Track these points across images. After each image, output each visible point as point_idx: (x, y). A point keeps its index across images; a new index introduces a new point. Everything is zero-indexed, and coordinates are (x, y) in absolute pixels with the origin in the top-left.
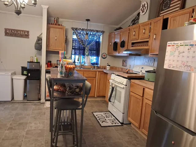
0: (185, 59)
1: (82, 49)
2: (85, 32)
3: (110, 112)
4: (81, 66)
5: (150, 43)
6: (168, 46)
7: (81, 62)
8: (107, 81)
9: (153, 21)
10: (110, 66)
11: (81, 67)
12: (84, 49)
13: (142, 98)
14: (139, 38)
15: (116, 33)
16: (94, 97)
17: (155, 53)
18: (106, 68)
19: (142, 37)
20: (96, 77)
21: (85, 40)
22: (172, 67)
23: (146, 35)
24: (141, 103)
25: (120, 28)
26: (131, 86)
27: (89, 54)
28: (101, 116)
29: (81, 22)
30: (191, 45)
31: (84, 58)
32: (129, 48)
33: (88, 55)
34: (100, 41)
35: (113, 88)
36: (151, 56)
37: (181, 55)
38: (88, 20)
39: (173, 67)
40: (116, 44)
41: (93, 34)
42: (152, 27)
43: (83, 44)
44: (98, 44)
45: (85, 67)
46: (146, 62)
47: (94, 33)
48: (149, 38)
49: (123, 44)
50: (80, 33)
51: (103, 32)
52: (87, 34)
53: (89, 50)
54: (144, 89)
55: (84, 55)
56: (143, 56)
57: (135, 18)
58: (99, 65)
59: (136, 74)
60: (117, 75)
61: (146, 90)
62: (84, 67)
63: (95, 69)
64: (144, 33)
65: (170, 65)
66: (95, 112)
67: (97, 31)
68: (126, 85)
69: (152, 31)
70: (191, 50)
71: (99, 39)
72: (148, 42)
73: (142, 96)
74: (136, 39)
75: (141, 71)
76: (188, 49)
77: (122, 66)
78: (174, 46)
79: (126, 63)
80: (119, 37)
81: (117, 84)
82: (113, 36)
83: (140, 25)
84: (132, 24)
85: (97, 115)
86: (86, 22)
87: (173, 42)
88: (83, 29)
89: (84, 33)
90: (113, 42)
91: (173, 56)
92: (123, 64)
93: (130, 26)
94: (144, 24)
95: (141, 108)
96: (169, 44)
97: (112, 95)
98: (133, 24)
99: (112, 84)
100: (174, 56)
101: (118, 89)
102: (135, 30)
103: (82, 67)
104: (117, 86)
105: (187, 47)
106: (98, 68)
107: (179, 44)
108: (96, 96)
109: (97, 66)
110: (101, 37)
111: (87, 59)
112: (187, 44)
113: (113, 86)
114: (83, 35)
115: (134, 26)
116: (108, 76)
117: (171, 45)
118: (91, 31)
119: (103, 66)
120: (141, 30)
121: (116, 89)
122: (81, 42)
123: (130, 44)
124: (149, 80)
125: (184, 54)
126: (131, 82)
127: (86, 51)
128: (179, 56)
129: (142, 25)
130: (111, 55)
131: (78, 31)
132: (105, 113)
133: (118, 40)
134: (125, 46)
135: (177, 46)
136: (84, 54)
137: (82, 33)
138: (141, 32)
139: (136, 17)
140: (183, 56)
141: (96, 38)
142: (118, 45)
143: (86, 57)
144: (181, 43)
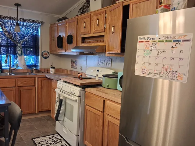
0: (167, 62)
1: (11, 46)
2: (14, 21)
3: (59, 134)
4: (11, 70)
5: (106, 38)
6: (140, 42)
7: (10, 65)
8: (52, 90)
9: (108, 9)
10: (54, 68)
11: (12, 72)
12: (15, 46)
13: (102, 114)
14: (91, 32)
15: (60, 24)
16: (34, 113)
17: (114, 52)
18: (49, 71)
19: (96, 30)
20: (35, 85)
21: (15, 33)
22: (147, 72)
23: (101, 28)
24: (101, 121)
25: (65, 18)
26: (86, 97)
27: (23, 52)
28: (46, 142)
29: (7, 7)
30: (176, 41)
31: (16, 58)
32: (78, 45)
33: (21, 54)
34: (38, 35)
35: (61, 101)
36: (109, 55)
37: (161, 55)
38: (18, 5)
39: (149, 73)
40: (60, 39)
41: (26, 25)
42: (108, 16)
43: (13, 39)
44: (35, 38)
45: (18, 71)
46: (102, 63)
47: (29, 24)
48: (105, 32)
49: (70, 39)
50: (7, 23)
51: (42, 23)
52: (18, 25)
53: (23, 47)
54: (104, 101)
55: (15, 55)
56: (97, 55)
57: (84, 6)
58: (39, 68)
59: (91, 78)
60: (66, 82)
61: (108, 102)
62: (16, 72)
63: (34, 74)
64: (98, 25)
65: (144, 70)
66: (37, 138)
67: (33, 22)
68: (80, 97)
69: (108, 21)
70: (177, 49)
71: (36, 32)
72: (103, 36)
73: (102, 111)
74: (87, 33)
75: (97, 75)
76: (172, 47)
77: (71, 68)
78: (149, 42)
79: (75, 63)
80: (64, 29)
81: (66, 95)
82: (56, 28)
83: (92, 14)
84: (80, 13)
85: (39, 143)
86: (16, 8)
87: (146, 37)
88: (10, 17)
89: (13, 23)
90: (56, 36)
91: (148, 57)
92: (72, 65)
93: (77, 15)
94: (97, 13)
95: (102, 127)
96: (140, 39)
97: (61, 112)
98: (82, 13)
99: (59, 95)
100: (150, 57)
101: (68, 101)
102: (85, 20)
103: (14, 71)
104: (66, 98)
105: (170, 44)
106: (38, 71)
107: (157, 40)
108: (37, 112)
109: (36, 69)
110: (39, 30)
111: (21, 59)
112: (170, 40)
113: (61, 98)
114: (12, 26)
115: (83, 15)
116: (53, 83)
117: (144, 40)
118: (24, 20)
119: (45, 69)
120: (94, 21)
121: (65, 102)
122: (9, 36)
123: (80, 40)
124: (108, 87)
125: (165, 54)
126: (85, 91)
127: (18, 48)
128: (157, 57)
129: (94, 14)
130: (55, 53)
131: (3, 20)
132: (52, 136)
133: (63, 34)
134: (73, 42)
135: (153, 43)
136: (15, 53)
137: (9, 23)
138: (93, 23)
139: (85, 4)
140: (164, 58)
141: (32, 31)
142: (63, 41)
143: (18, 57)
144: (159, 38)
